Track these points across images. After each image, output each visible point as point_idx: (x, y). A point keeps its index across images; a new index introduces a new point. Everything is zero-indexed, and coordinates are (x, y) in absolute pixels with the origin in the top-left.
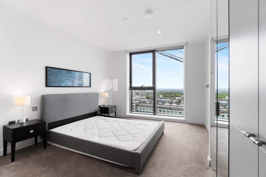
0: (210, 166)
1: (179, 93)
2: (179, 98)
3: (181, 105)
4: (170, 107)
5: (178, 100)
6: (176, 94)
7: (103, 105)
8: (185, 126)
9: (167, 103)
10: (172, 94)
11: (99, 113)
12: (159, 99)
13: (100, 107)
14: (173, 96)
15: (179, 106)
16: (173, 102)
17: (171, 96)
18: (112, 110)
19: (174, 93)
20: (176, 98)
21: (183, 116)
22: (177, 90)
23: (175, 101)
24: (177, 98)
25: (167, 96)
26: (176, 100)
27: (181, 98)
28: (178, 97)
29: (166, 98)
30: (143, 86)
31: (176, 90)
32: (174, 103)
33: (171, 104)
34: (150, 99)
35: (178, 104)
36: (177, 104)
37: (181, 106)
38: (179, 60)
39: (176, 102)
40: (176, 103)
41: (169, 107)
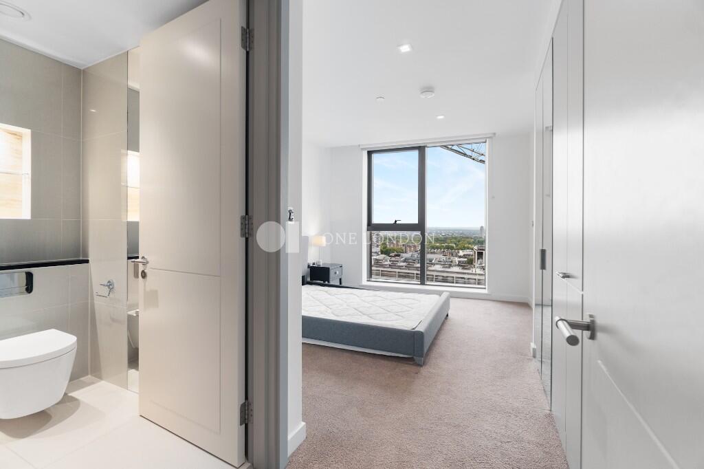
0: (534, 357)
1: (468, 238)
2: (467, 252)
3: (474, 270)
4: (445, 275)
5: (464, 256)
6: (459, 241)
7: (314, 264)
8: (490, 304)
9: (437, 264)
10: (449, 241)
11: (309, 279)
12: (416, 256)
13: (309, 266)
14: (452, 248)
15: (468, 274)
16: (452, 262)
17: (448, 248)
18: (336, 273)
19: (455, 238)
20: (461, 251)
21: (484, 287)
22: (463, 230)
23: (457, 260)
24: (461, 253)
25: (437, 248)
26: (460, 257)
27: (471, 253)
28: (464, 248)
29: (434, 253)
30: (397, 222)
31: (459, 230)
32: (455, 266)
33: (446, 267)
34: (393, 254)
35: (466, 269)
36: (463, 269)
37: (474, 272)
38: (470, 157)
39: (459, 262)
40: (460, 265)
41: (443, 277)
